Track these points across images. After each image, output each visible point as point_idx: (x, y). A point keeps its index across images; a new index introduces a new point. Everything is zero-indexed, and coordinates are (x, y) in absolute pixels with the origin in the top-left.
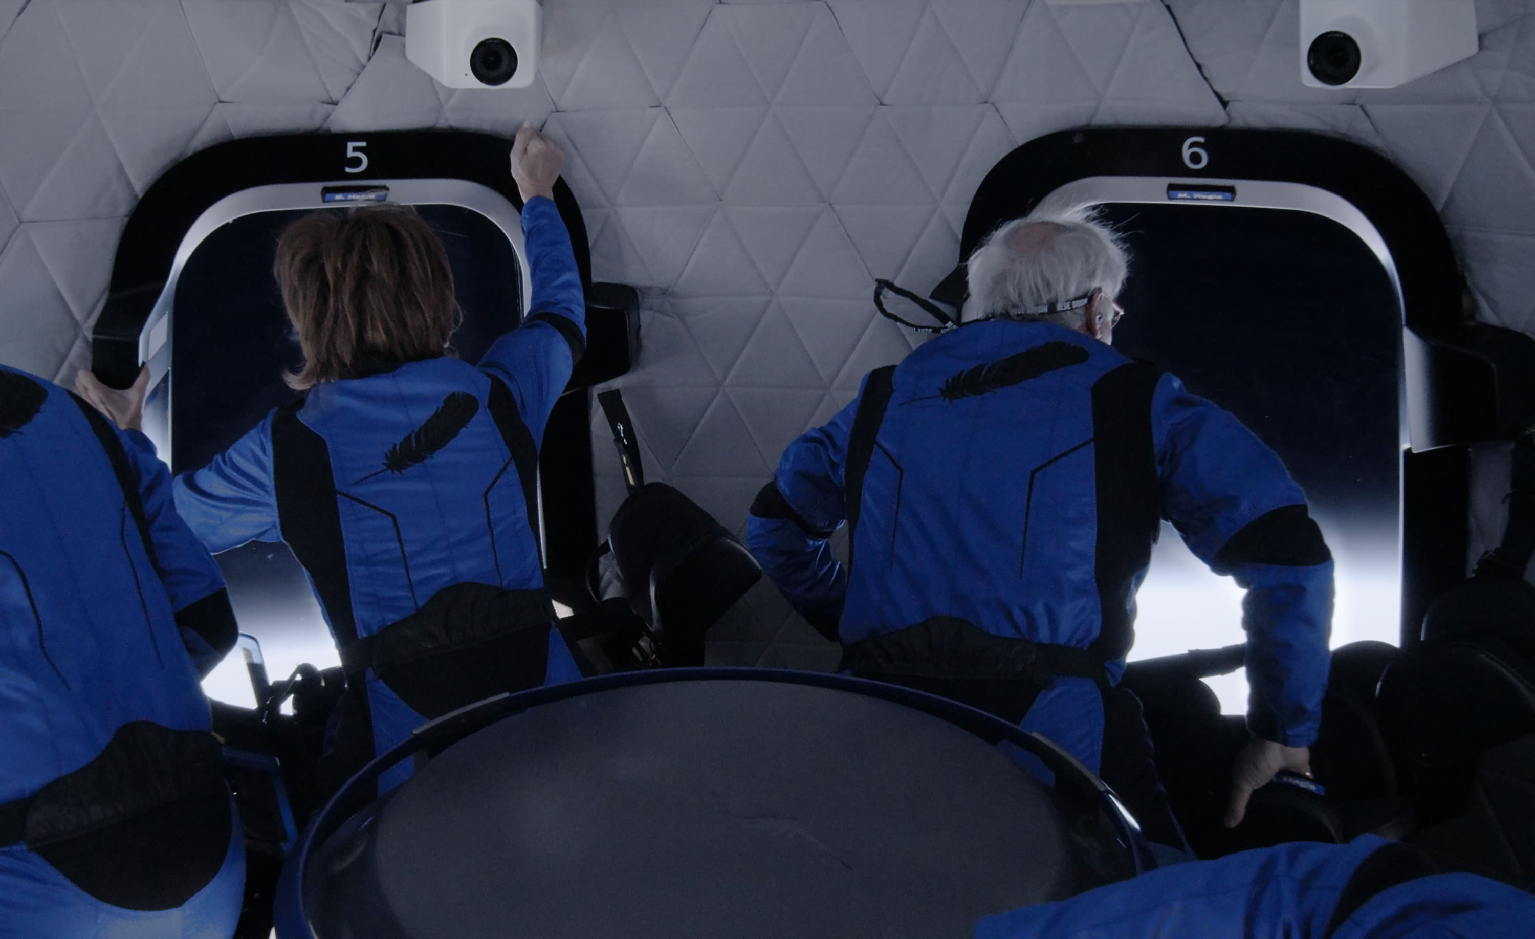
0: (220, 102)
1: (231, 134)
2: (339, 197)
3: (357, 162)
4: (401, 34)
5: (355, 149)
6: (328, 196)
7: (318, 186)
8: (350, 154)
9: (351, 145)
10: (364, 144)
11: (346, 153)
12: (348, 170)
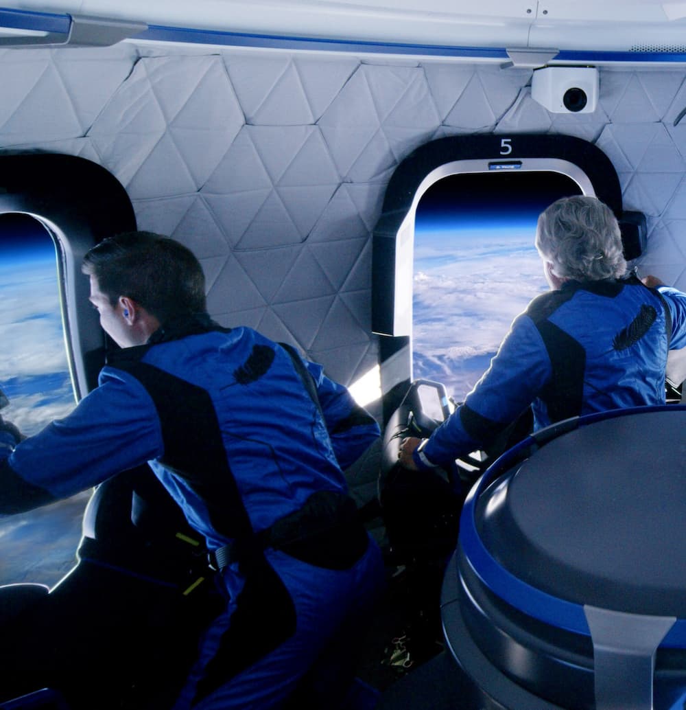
2: (498, 167)
3: (506, 149)
5: (505, 143)
6: (492, 167)
7: (487, 161)
8: (503, 145)
9: (503, 141)
10: (510, 140)
11: (501, 145)
12: (502, 153)
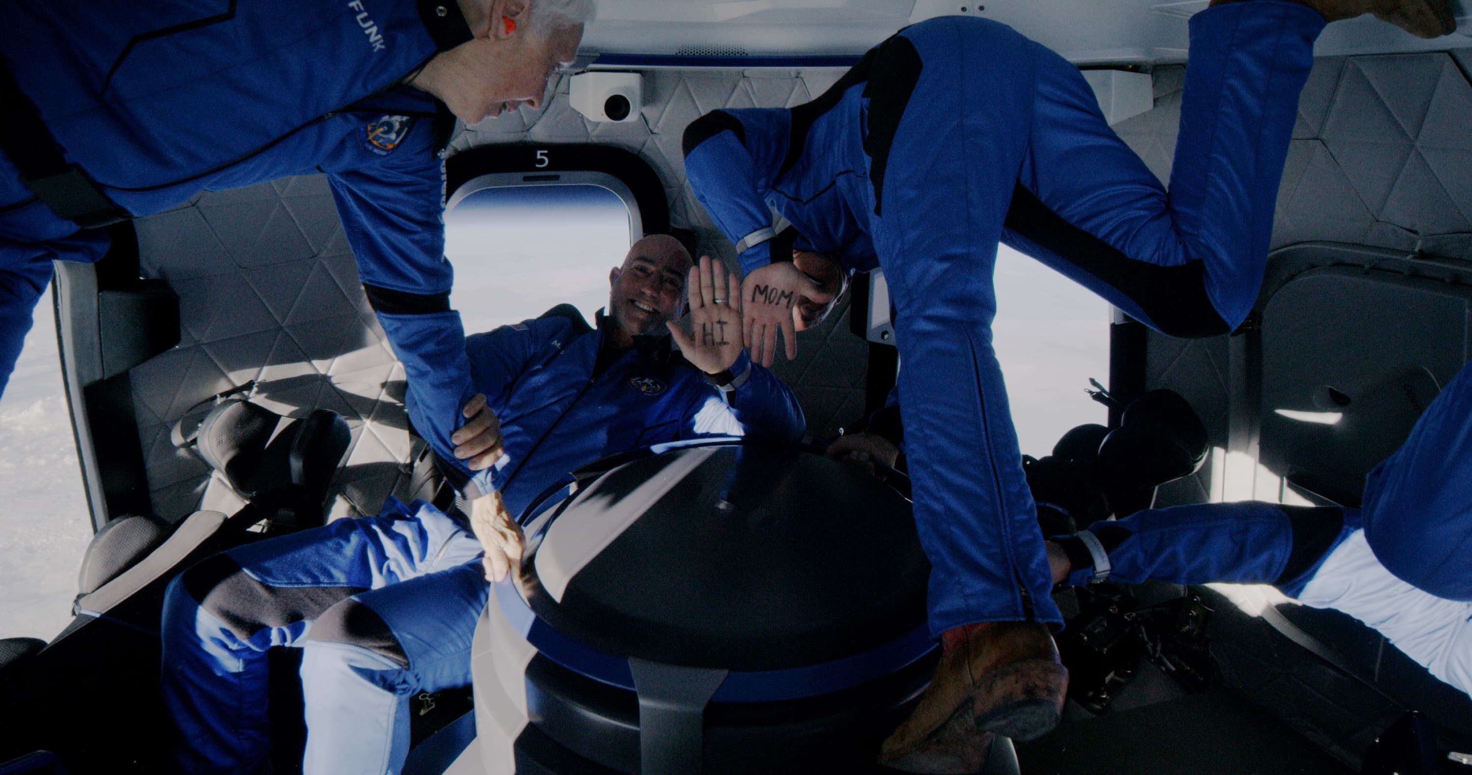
0: (467, 130)
1: (470, 146)
3: (542, 161)
4: (568, 94)
5: (541, 154)
6: (528, 180)
7: (522, 175)
8: (539, 157)
9: (539, 152)
10: (546, 152)
11: (536, 157)
12: (538, 166)
